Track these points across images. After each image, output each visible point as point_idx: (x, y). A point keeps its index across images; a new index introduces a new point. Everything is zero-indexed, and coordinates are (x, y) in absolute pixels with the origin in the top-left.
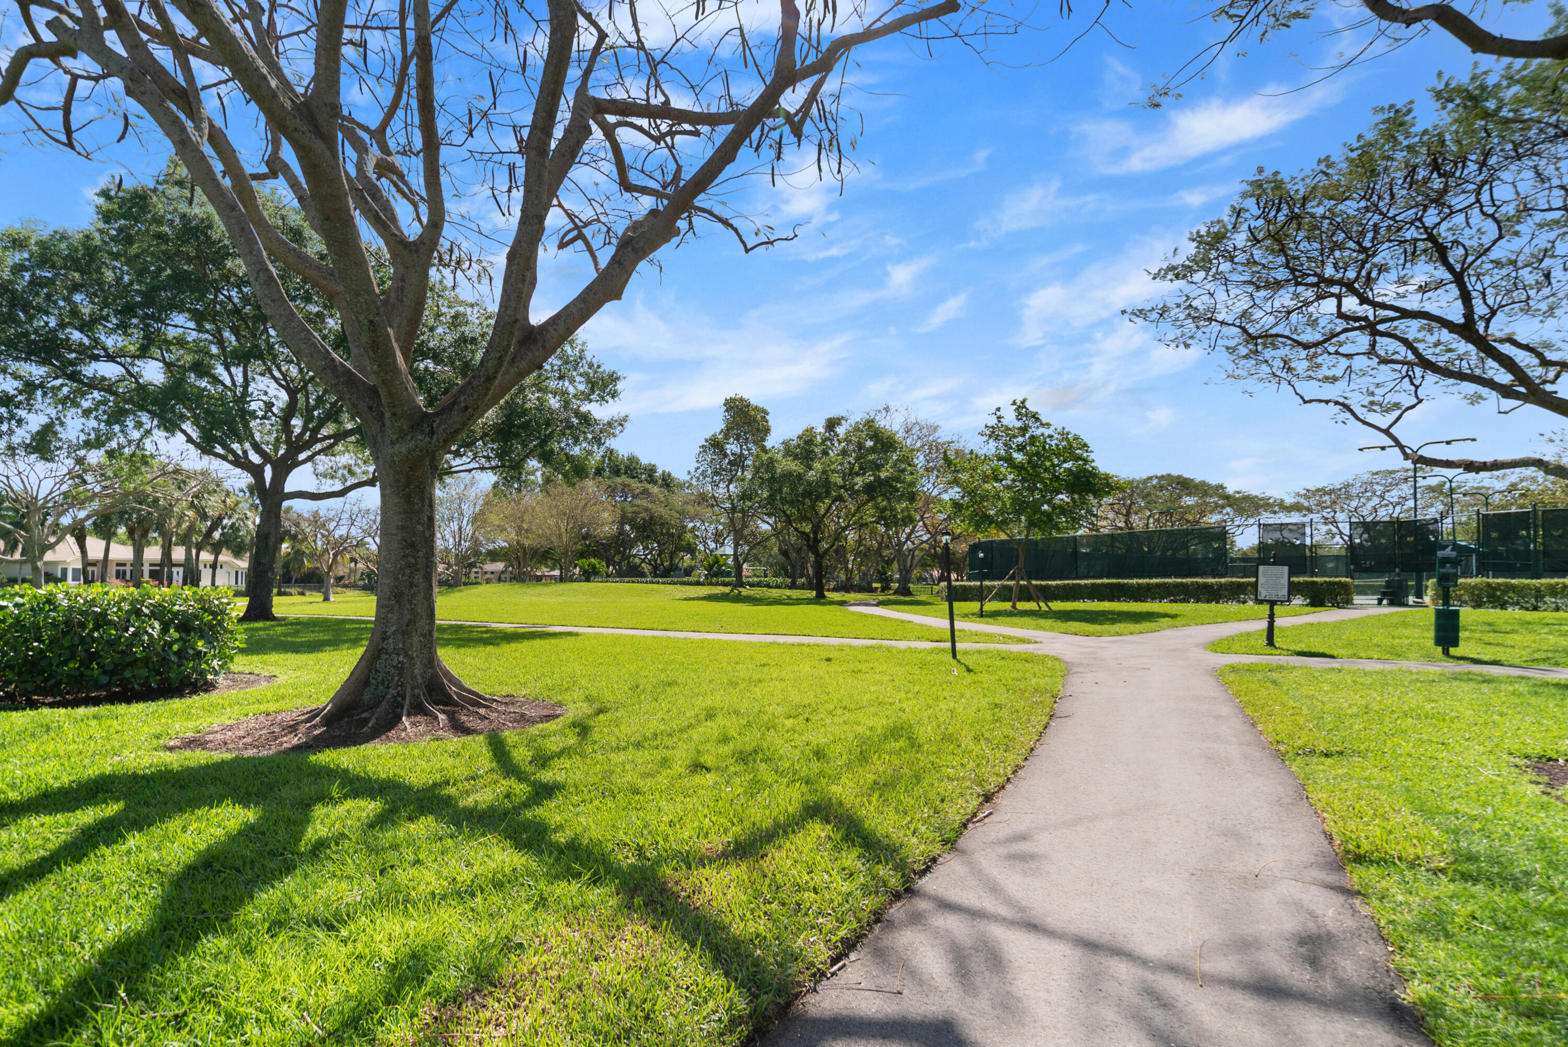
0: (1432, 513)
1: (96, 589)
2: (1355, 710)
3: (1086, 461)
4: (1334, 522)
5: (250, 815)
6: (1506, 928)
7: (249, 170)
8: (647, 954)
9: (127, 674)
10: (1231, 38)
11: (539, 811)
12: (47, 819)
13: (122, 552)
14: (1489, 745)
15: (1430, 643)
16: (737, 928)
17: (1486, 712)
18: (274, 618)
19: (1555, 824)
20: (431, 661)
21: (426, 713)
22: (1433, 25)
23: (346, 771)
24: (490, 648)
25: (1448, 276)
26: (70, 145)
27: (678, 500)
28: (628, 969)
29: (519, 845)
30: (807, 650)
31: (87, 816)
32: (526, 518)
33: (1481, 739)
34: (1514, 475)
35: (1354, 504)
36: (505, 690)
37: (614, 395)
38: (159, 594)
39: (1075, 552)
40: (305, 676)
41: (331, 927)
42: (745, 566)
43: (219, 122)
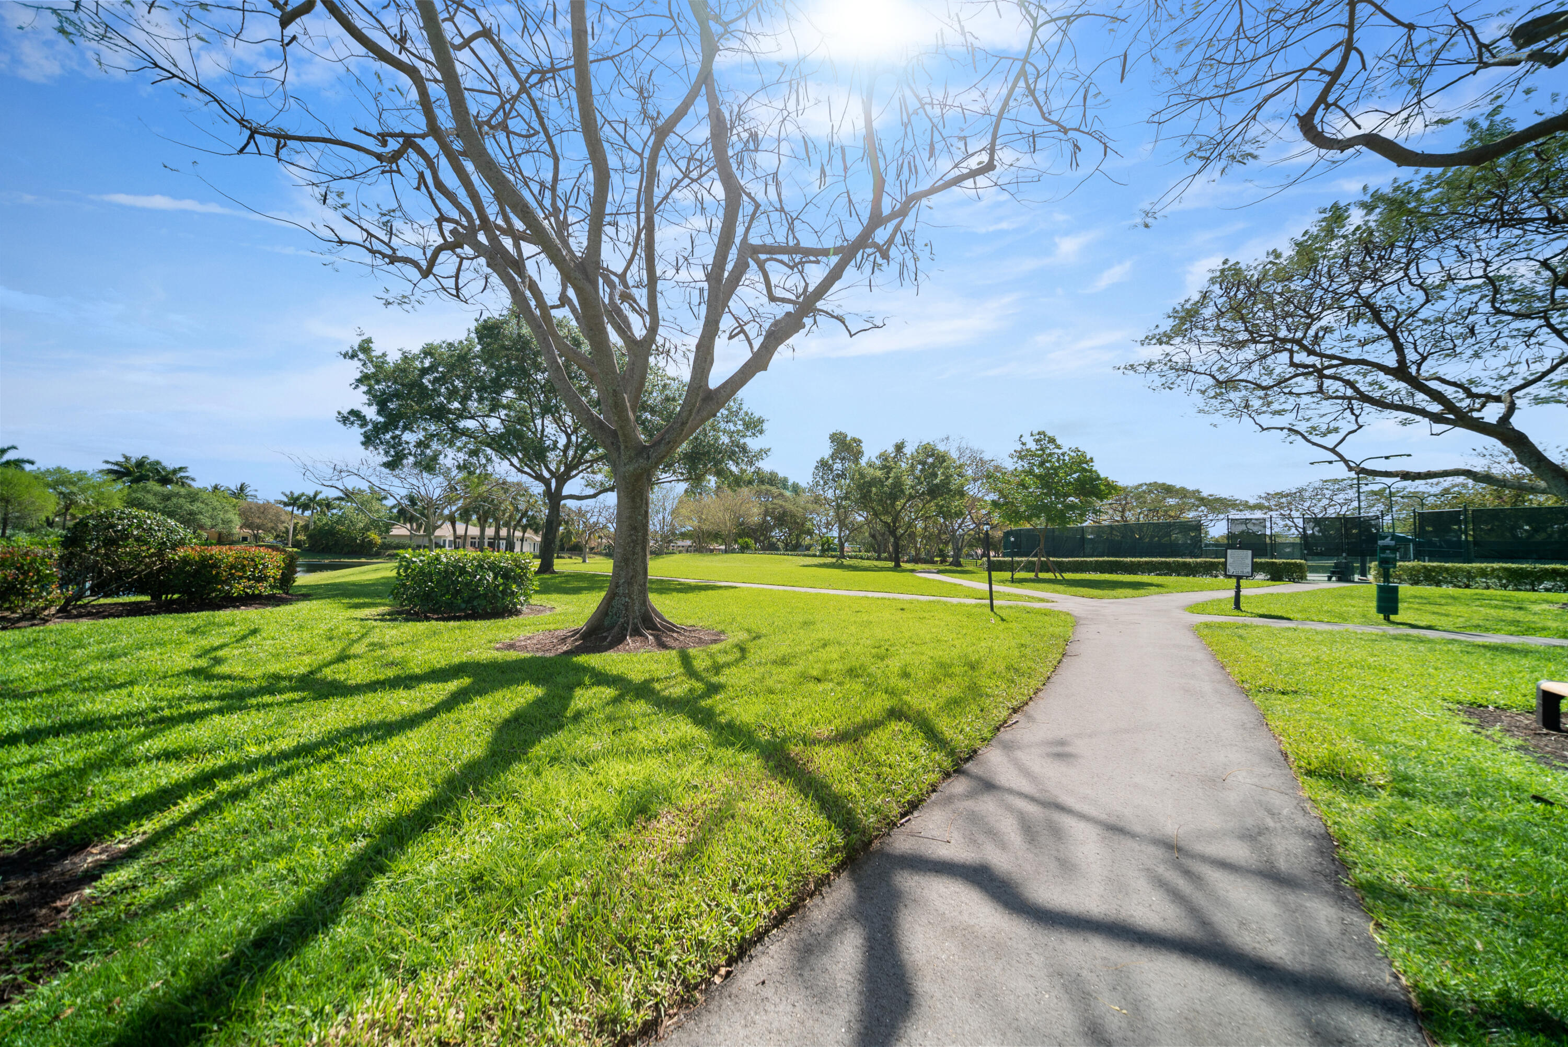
0: (1374, 511)
1: (461, 552)
2: (1307, 660)
3: (1091, 471)
4: (1290, 517)
5: (539, 692)
6: (1439, 836)
7: (549, 303)
8: (777, 800)
9: (475, 603)
10: (1199, 172)
11: (709, 702)
12: (433, 686)
13: (474, 531)
14: (1425, 692)
15: (1373, 610)
16: (836, 788)
17: (1422, 666)
18: (554, 572)
19: (1485, 757)
20: (645, 602)
21: (641, 635)
22: (1364, 149)
23: (593, 668)
24: (681, 595)
25: (1384, 333)
26: (458, 296)
27: (801, 501)
28: (764, 808)
29: (698, 722)
30: (888, 602)
31: (453, 686)
32: (705, 511)
33: (1418, 687)
34: (1447, 482)
35: (1307, 504)
36: (690, 622)
37: (761, 432)
38: (494, 556)
39: (1083, 538)
40: (571, 609)
41: (584, 764)
42: (846, 544)
43: (535, 277)
